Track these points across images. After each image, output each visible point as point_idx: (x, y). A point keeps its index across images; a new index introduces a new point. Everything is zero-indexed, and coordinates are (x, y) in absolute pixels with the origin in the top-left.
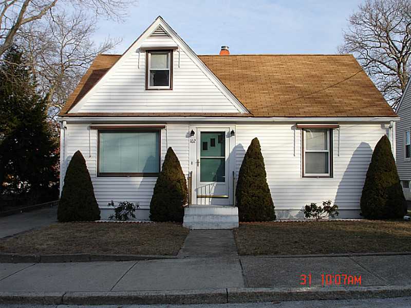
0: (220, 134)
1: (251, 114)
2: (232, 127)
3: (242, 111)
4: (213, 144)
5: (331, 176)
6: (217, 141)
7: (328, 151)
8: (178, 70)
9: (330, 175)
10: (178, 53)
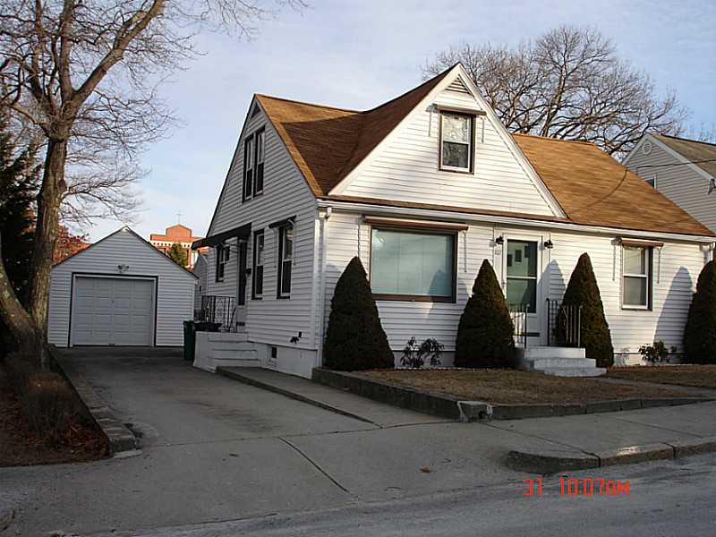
0: (527, 245)
1: (569, 220)
2: (546, 237)
3: (558, 214)
4: (518, 259)
5: (650, 309)
6: (523, 254)
7: (646, 276)
8: (482, 146)
9: (649, 307)
10: (481, 121)
